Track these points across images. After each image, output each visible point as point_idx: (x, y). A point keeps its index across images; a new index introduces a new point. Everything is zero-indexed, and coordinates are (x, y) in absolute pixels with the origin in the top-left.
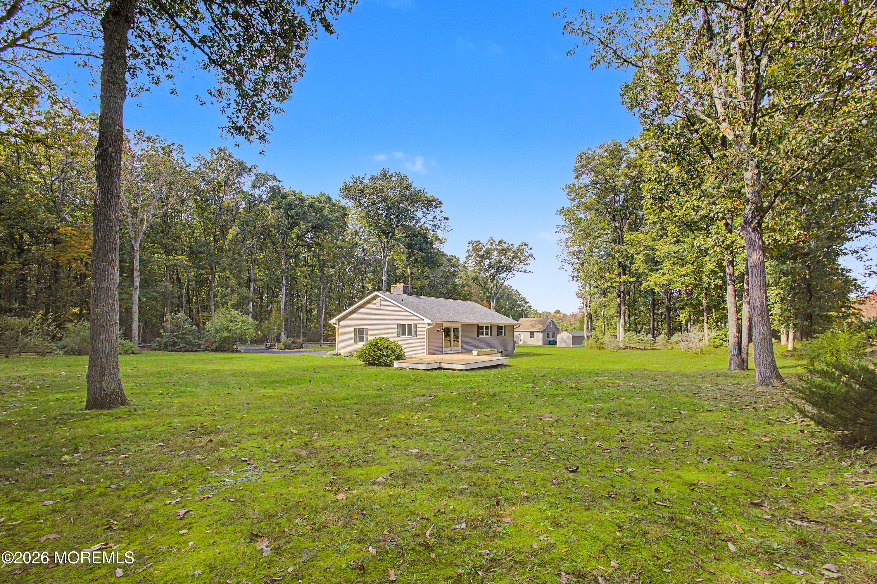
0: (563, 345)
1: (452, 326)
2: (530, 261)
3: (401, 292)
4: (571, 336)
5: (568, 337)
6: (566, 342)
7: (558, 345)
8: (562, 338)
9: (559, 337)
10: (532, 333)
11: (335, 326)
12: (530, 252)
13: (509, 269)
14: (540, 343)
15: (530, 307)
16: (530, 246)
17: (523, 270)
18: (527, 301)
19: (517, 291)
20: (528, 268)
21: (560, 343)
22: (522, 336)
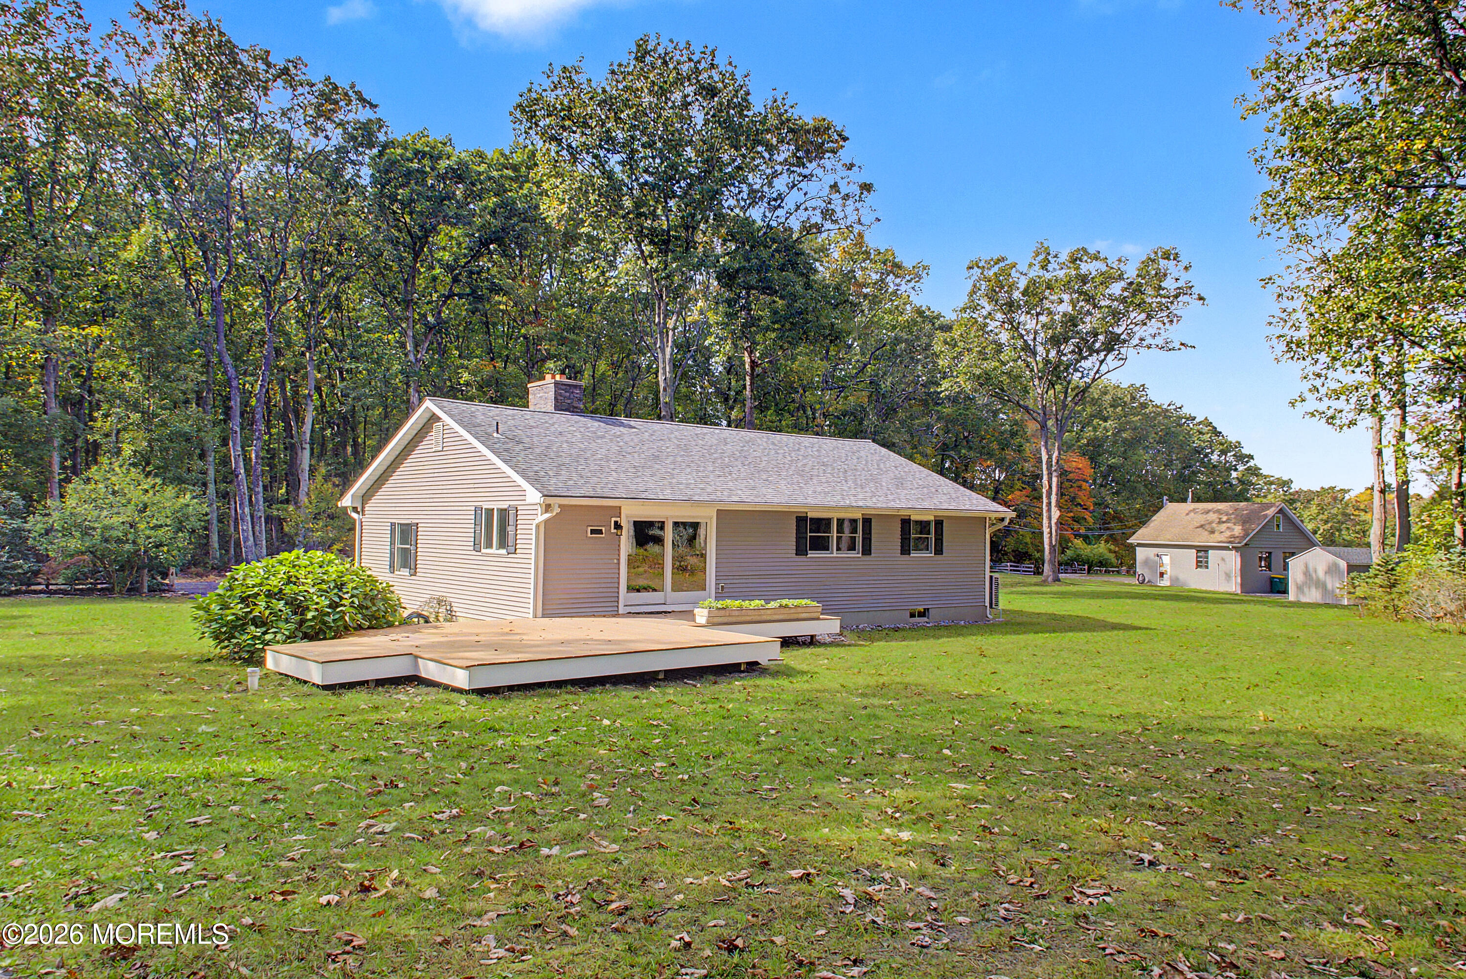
0: (1313, 596)
1: (669, 514)
2: (1186, 308)
3: (550, 407)
4: (1343, 565)
5: (1332, 570)
6: (1321, 585)
7: (1292, 596)
8: (1307, 573)
9: (1296, 568)
10: (1202, 550)
11: (354, 515)
12: (1185, 277)
13: (1113, 343)
14: (1234, 586)
15: (1255, 471)
16: (1184, 261)
17: (1159, 341)
18: (1245, 451)
19: (1207, 423)
20: (1175, 333)
21: (1300, 588)
22: (1166, 560)
